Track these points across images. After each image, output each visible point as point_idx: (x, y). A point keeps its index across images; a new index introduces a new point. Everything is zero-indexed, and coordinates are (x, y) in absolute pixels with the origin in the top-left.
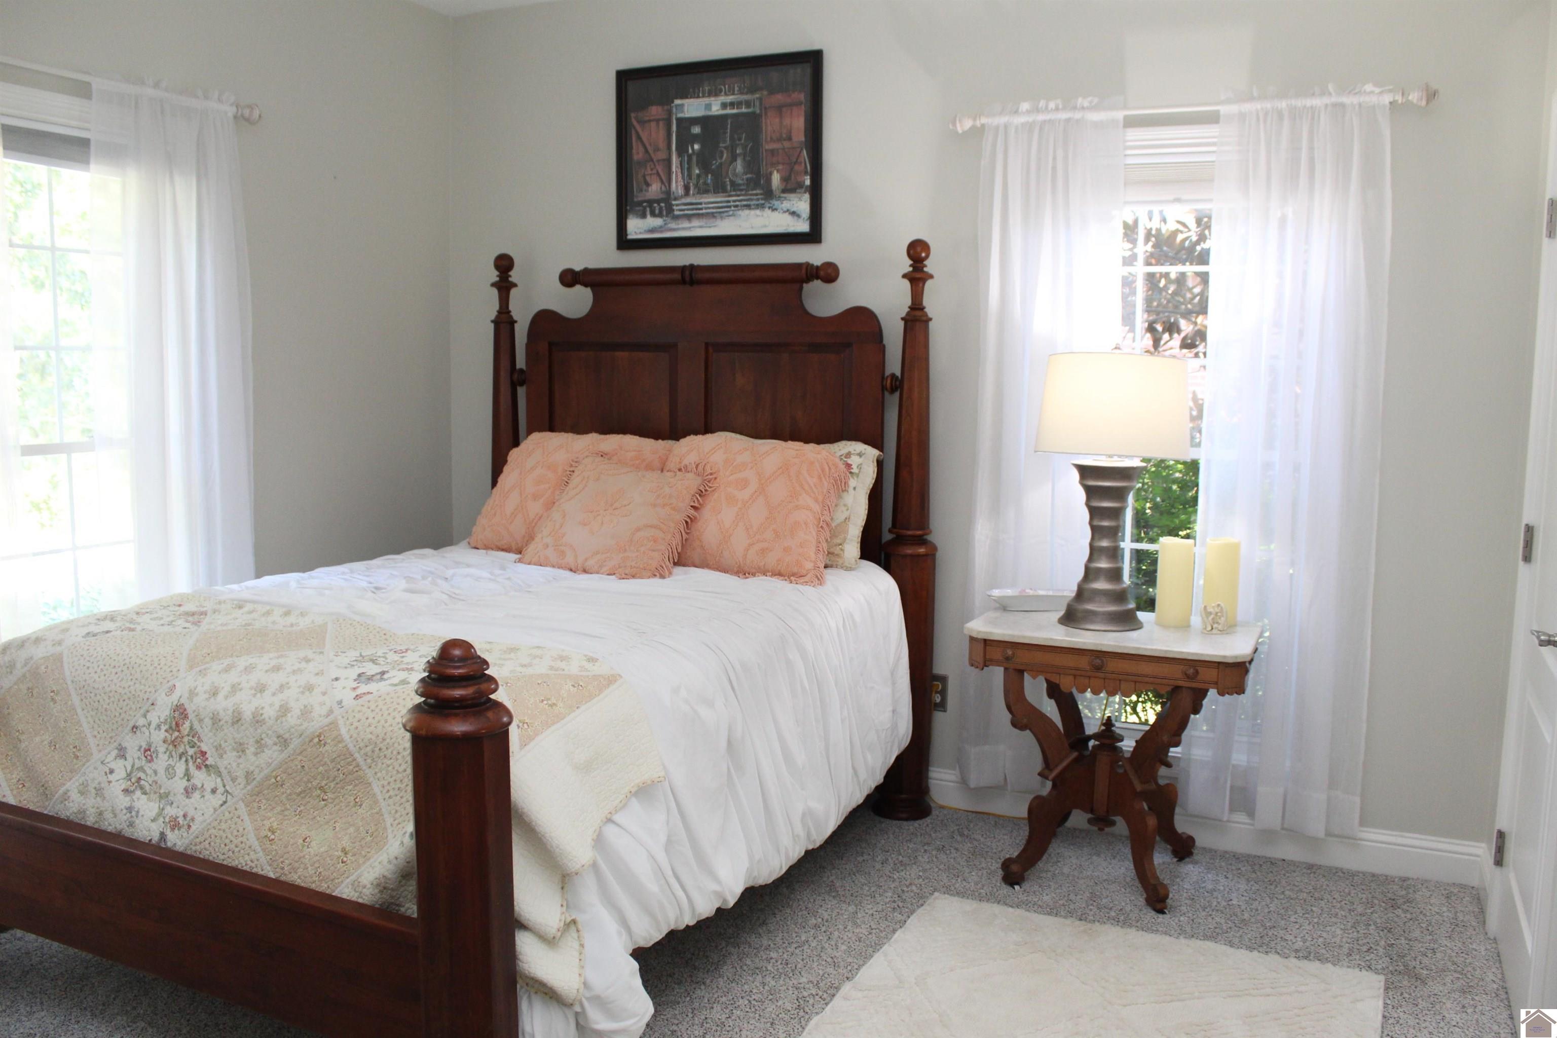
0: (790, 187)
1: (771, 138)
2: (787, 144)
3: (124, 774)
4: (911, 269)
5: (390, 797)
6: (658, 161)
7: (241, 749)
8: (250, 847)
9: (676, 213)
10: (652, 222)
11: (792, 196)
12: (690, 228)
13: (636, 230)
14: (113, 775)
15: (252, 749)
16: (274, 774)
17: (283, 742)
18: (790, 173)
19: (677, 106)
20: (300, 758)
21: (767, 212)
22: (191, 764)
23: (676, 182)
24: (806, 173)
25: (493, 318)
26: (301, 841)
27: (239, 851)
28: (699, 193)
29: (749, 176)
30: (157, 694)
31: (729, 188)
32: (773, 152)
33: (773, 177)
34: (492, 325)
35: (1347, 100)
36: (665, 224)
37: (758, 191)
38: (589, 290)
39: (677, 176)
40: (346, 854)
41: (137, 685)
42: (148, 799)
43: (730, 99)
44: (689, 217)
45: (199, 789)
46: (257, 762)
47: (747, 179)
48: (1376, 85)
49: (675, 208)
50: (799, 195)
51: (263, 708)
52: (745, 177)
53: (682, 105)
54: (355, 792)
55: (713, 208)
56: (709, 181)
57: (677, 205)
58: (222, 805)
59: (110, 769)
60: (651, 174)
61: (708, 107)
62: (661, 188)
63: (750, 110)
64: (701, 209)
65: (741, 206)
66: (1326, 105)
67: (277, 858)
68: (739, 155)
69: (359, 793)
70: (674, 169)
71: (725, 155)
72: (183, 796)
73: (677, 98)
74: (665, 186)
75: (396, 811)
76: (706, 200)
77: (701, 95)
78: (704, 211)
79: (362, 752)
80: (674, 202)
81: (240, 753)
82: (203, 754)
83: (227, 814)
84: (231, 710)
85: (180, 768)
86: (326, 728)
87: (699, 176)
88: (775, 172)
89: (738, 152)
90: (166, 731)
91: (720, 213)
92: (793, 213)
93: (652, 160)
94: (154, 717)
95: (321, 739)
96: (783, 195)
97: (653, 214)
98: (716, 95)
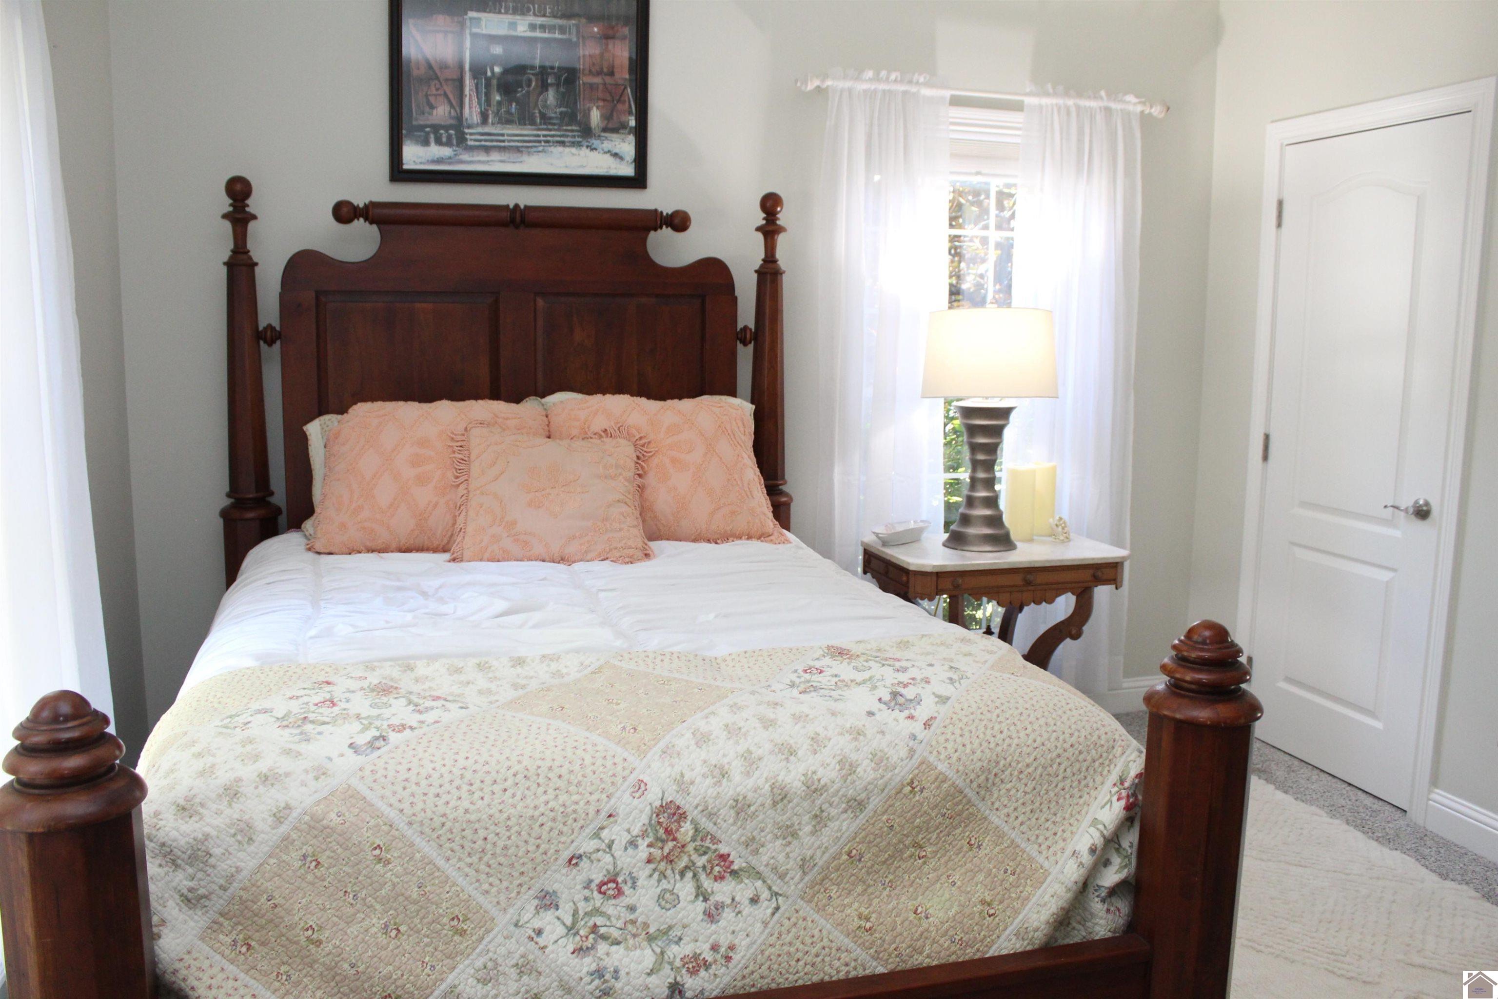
0: (613, 127)
1: (590, 71)
2: (608, 80)
3: (561, 930)
4: (764, 222)
5: (1022, 824)
6: (447, 80)
7: (789, 833)
8: (838, 949)
9: (470, 143)
10: (435, 151)
11: (614, 136)
12: (488, 161)
13: (415, 159)
14: (544, 935)
15: (808, 829)
16: (846, 849)
17: (857, 805)
18: (612, 112)
19: (471, 19)
20: (885, 818)
21: (585, 151)
22: (703, 877)
23: (470, 108)
24: (630, 113)
25: (226, 259)
26: (912, 916)
27: (823, 960)
28: (500, 122)
29: (562, 109)
30: (613, 801)
31: (538, 120)
32: (592, 87)
33: (592, 113)
34: (224, 270)
35: (1113, 105)
36: (456, 155)
37: (574, 128)
38: (375, 228)
39: (470, 100)
40: (989, 905)
41: (563, 798)
42: (627, 948)
43: (540, 20)
44: (487, 149)
45: (728, 906)
46: (818, 843)
47: (561, 113)
48: (1137, 97)
49: (468, 137)
50: (623, 136)
51: (814, 773)
52: (558, 110)
53: (479, 19)
54: (967, 834)
55: (518, 141)
56: (513, 110)
57: (471, 134)
58: (773, 914)
59: (534, 930)
60: (436, 95)
61: (513, 25)
62: (450, 113)
63: (564, 37)
64: (503, 141)
65: (553, 142)
66: (1100, 108)
67: (886, 946)
68: (552, 85)
69: (973, 833)
70: (467, 91)
71: (534, 84)
72: (704, 924)
73: (472, 10)
74: (456, 111)
75: (1037, 836)
76: (510, 132)
77: (503, 11)
78: (506, 144)
79: (975, 785)
80: (466, 131)
81: (789, 839)
82: (724, 857)
83: (786, 922)
84: (767, 787)
85: (685, 888)
86: (916, 771)
87: (499, 103)
88: (595, 109)
89: (549, 81)
90: (650, 845)
91: (528, 147)
92: (616, 155)
93: (437, 78)
94: (617, 833)
95: (914, 785)
96: (603, 134)
97: (439, 142)
98: (523, 14)
